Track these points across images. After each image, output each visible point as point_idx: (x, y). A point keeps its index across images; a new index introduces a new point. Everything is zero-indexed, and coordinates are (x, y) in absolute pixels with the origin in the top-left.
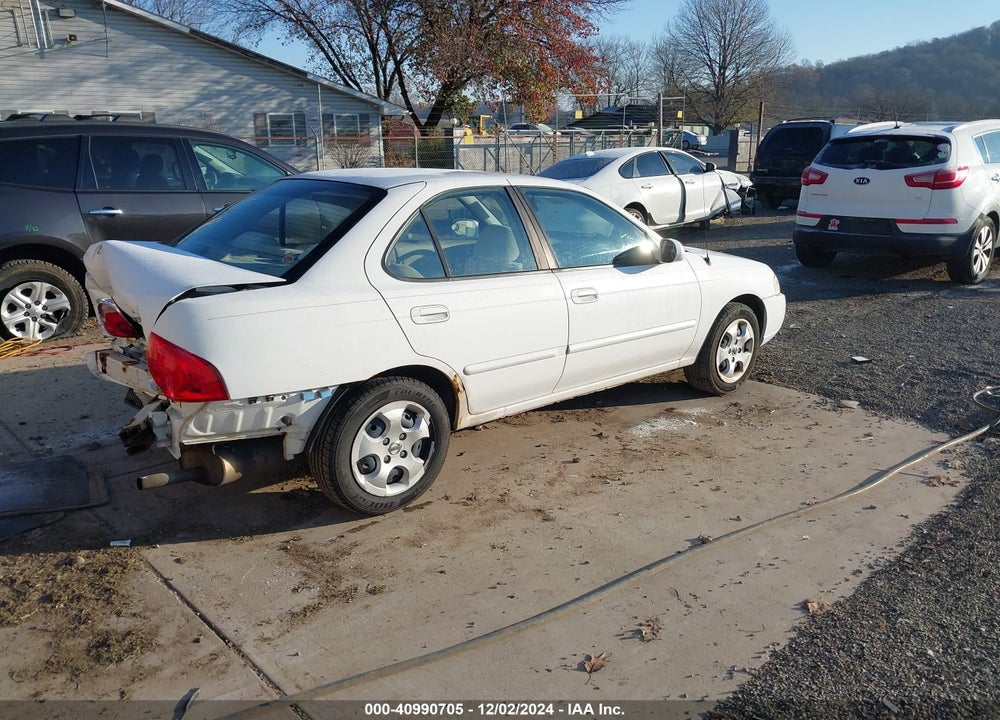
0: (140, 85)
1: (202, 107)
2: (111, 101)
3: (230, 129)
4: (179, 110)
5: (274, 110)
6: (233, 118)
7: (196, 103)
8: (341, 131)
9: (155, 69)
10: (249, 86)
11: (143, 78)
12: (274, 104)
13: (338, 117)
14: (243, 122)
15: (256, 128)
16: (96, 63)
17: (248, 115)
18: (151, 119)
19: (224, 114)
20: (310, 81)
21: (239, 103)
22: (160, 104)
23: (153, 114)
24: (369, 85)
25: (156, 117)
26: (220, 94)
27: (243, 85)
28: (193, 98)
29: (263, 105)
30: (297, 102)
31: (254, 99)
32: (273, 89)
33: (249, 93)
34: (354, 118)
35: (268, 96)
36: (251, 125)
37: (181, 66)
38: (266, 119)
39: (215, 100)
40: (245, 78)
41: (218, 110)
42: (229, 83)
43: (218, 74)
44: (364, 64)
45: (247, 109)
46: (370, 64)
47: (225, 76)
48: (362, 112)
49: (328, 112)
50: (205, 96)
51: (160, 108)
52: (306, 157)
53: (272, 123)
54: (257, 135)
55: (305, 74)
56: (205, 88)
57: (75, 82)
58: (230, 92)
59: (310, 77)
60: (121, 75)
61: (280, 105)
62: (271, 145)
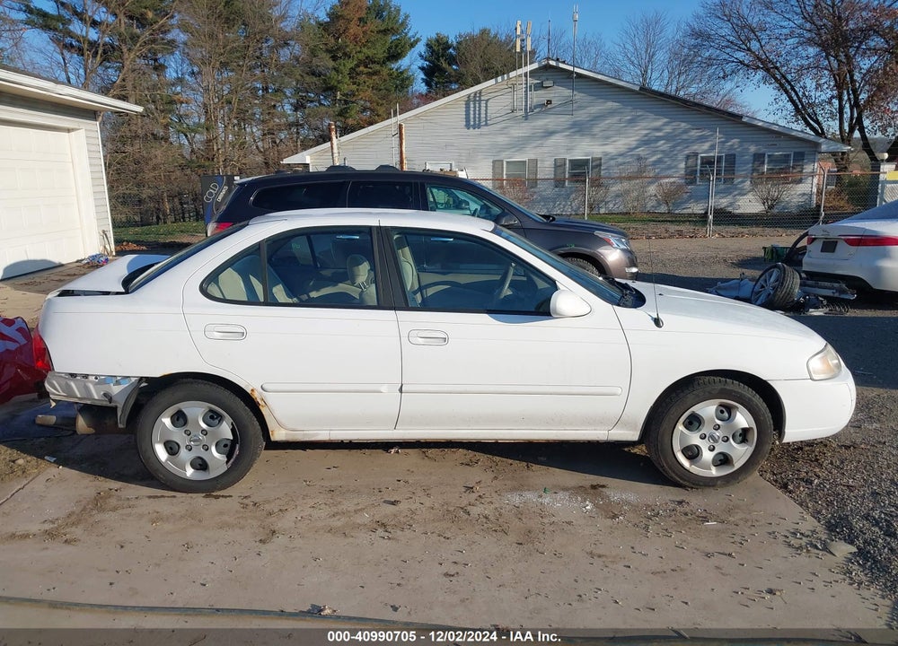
0: (593, 136)
1: (641, 151)
2: (569, 149)
3: (662, 169)
4: (621, 155)
5: (705, 152)
6: (666, 159)
7: (637, 148)
8: (771, 169)
9: (607, 122)
10: (686, 132)
11: (596, 130)
12: (706, 146)
13: (769, 156)
14: (675, 163)
15: (687, 167)
16: (564, 120)
17: (681, 157)
18: (598, 162)
19: (659, 156)
20: (745, 123)
21: (674, 147)
22: (606, 150)
23: (600, 159)
24: (831, 123)
25: (603, 161)
26: (659, 139)
27: (680, 131)
28: (634, 144)
29: (695, 147)
30: (729, 144)
31: (688, 142)
32: (707, 133)
33: (685, 137)
34: (789, 156)
35: (702, 139)
36: (683, 165)
37: (629, 118)
38: (697, 159)
39: (652, 145)
40: (683, 124)
41: (654, 153)
42: (668, 129)
43: (658, 124)
44: (830, 102)
45: (681, 151)
46: (836, 102)
47: (665, 124)
48: (797, 150)
49: (761, 152)
50: (646, 142)
51: (606, 154)
52: (730, 194)
53: (702, 163)
54: (686, 175)
55: (741, 117)
56: (646, 135)
57: (545, 136)
58: (667, 138)
59: (745, 120)
60: (580, 129)
61: (712, 147)
62: (698, 183)
